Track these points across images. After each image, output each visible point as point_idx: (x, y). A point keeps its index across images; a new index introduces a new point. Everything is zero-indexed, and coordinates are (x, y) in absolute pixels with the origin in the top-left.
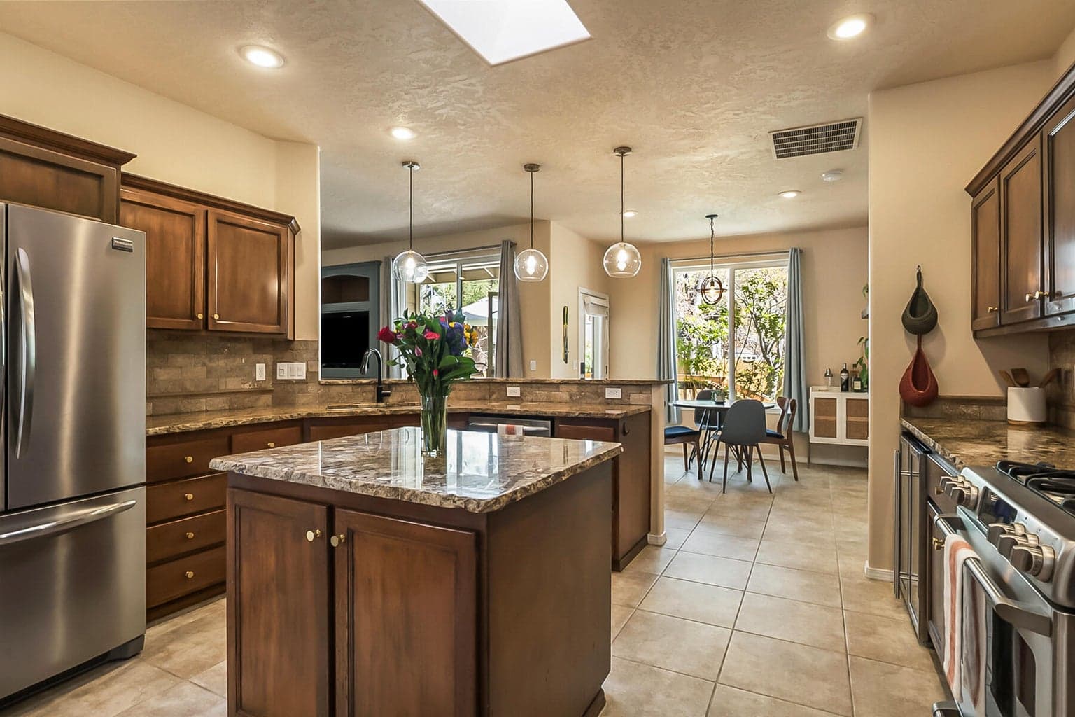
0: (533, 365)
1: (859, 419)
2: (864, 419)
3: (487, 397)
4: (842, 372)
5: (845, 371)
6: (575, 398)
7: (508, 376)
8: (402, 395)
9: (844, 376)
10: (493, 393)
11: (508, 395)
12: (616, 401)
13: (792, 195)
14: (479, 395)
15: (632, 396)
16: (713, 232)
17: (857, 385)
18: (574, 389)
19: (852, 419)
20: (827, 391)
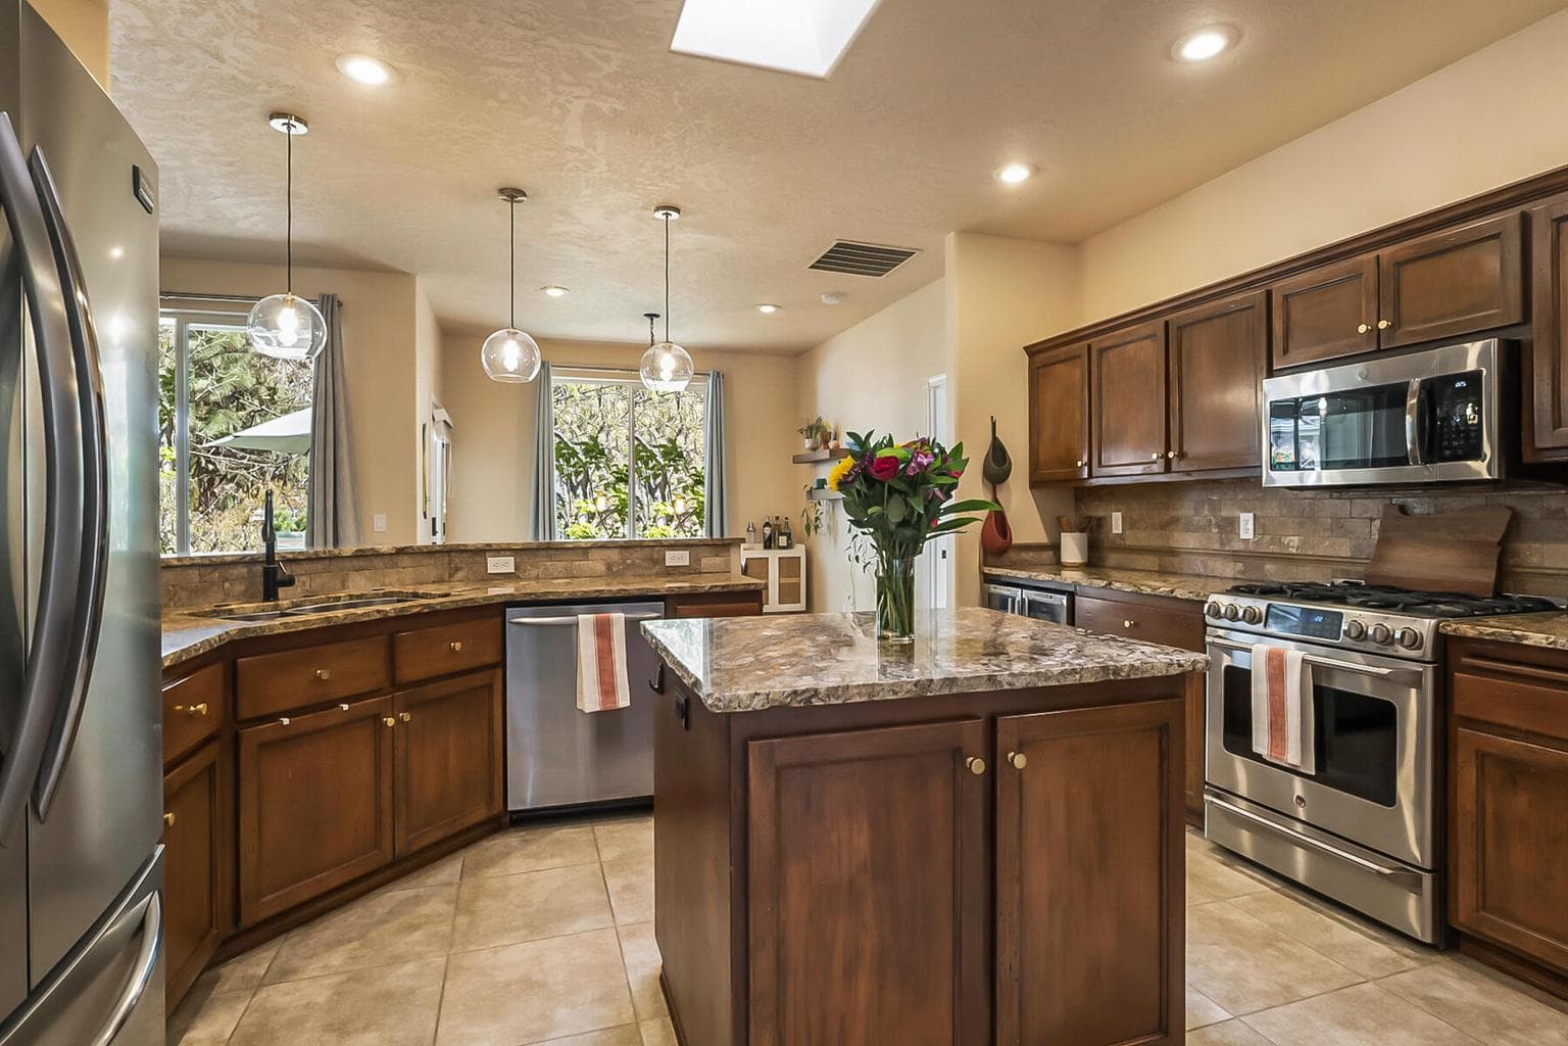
0: (380, 522)
1: (790, 580)
2: (794, 580)
3: (446, 577)
4: (764, 526)
5: (767, 524)
6: (615, 569)
7: (336, 543)
8: (304, 582)
9: (768, 531)
10: (457, 569)
11: (489, 571)
12: (681, 570)
13: (768, 309)
14: (433, 574)
15: (704, 561)
16: (653, 336)
17: (783, 540)
18: (614, 555)
19: (785, 581)
20: (752, 549)
